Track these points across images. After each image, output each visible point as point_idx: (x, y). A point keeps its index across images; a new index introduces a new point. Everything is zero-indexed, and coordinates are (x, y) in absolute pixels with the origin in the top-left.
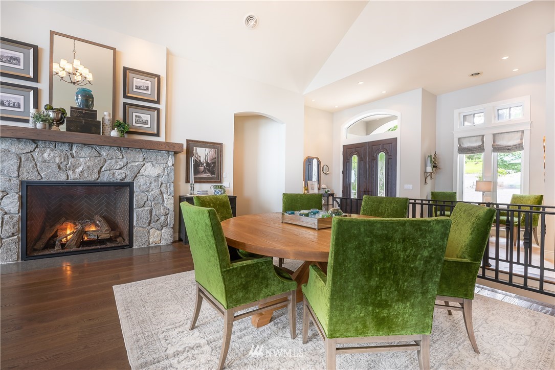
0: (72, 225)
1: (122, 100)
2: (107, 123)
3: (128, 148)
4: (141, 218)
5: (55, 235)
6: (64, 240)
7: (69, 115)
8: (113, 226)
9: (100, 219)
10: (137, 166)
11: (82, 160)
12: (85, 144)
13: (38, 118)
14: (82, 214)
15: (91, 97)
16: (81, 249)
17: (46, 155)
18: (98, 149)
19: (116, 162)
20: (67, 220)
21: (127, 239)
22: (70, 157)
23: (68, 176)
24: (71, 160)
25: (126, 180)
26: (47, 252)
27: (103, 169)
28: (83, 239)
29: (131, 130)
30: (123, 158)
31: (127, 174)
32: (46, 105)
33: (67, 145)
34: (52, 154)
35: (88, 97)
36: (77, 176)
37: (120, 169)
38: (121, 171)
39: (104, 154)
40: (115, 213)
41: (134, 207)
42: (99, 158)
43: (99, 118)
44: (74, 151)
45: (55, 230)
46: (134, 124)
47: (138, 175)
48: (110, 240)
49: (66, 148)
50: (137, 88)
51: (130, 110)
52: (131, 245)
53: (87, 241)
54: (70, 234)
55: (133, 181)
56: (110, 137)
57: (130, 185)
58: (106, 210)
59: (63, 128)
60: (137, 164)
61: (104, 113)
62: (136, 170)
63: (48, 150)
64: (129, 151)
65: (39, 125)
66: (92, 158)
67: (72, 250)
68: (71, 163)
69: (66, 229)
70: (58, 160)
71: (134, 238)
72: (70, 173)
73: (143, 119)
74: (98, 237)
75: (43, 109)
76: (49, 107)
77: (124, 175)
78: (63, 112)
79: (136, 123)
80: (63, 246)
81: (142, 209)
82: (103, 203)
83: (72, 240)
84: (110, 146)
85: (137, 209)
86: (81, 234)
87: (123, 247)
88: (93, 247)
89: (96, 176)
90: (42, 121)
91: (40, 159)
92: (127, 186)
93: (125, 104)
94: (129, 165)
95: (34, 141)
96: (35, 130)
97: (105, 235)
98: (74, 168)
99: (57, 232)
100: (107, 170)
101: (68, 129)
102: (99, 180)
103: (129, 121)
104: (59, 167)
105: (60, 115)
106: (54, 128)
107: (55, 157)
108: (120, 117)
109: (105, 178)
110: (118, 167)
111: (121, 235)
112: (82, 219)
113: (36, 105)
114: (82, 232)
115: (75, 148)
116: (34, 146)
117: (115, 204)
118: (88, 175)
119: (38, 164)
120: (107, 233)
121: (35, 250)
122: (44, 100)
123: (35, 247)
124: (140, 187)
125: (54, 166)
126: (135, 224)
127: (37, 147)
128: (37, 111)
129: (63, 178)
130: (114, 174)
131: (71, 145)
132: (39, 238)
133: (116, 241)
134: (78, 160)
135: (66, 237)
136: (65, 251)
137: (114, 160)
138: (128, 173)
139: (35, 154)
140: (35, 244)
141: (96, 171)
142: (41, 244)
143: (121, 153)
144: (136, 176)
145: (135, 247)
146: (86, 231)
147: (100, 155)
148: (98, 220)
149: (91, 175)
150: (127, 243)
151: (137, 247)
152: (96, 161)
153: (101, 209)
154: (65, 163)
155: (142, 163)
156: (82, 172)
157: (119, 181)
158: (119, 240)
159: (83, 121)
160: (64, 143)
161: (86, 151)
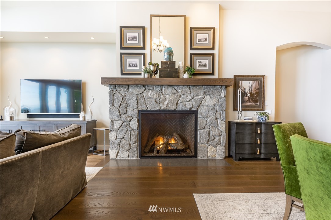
0: (162, 138)
1: (189, 52)
2: (181, 69)
3: (194, 86)
4: (202, 137)
5: (154, 144)
6: (158, 148)
7: (160, 67)
8: (184, 141)
9: (177, 136)
10: (200, 99)
11: (167, 96)
12: (169, 85)
13: (147, 71)
14: (167, 132)
15: (172, 52)
16: (167, 155)
17: (149, 94)
18: (176, 88)
19: (187, 96)
20: (159, 135)
21: (193, 151)
22: (161, 94)
23: (160, 107)
24: (162, 96)
25: (193, 109)
26: (150, 155)
27: (179, 102)
28: (168, 148)
29: (196, 73)
30: (191, 93)
31: (193, 104)
32: (149, 63)
33: (159, 86)
34: (152, 94)
35: (170, 53)
36: (165, 107)
37: (189, 101)
38: (189, 102)
39: (180, 91)
40: (185, 132)
41: (198, 129)
42: (177, 94)
43: (177, 67)
44: (163, 91)
45: (154, 141)
46: (197, 68)
47: (201, 105)
48: (183, 151)
49: (159, 88)
50: (199, 41)
51: (194, 58)
52: (196, 156)
53: (170, 150)
54: (161, 145)
55: (197, 109)
56: (183, 79)
57: (195, 113)
58: (180, 130)
59: (157, 76)
60: (200, 97)
61: (179, 63)
62: (199, 101)
63: (151, 91)
64: (194, 88)
65: (146, 76)
66: (173, 95)
67: (163, 155)
68: (162, 98)
69: (159, 141)
70: (155, 97)
71: (198, 151)
72: (161, 105)
73: (203, 63)
74: (176, 148)
75: (147, 65)
76: (151, 64)
77: (191, 106)
78: (157, 65)
79: (198, 67)
80: (158, 151)
81: (203, 130)
82: (178, 125)
83: (163, 148)
84: (183, 85)
85: (200, 131)
86: (167, 145)
87: (191, 157)
88: (174, 155)
89: (175, 107)
90: (148, 73)
91: (147, 97)
92: (193, 113)
93: (191, 54)
94: (195, 98)
95: (144, 86)
96: (144, 78)
97: (180, 147)
98: (164, 101)
99: (154, 142)
100: (181, 102)
101: (160, 76)
102: (177, 110)
103: (194, 66)
104: (156, 101)
105: (156, 67)
106: (153, 76)
107: (154, 95)
108: (188, 64)
109: (180, 108)
110: (188, 100)
111: (189, 148)
112: (167, 135)
113: (144, 65)
114: (167, 144)
115: (163, 88)
116: (144, 89)
117: (185, 126)
118: (171, 106)
119: (146, 100)
120: (181, 145)
121: (145, 152)
122: (148, 60)
123: (145, 151)
124: (202, 114)
125: (154, 101)
126: (198, 141)
127: (145, 90)
128: (145, 67)
129: (158, 108)
130: (185, 105)
131: (162, 86)
132: (146, 146)
133: (186, 151)
134: (165, 96)
135: (160, 146)
136: (159, 155)
137: (185, 95)
138: (194, 104)
139: (144, 94)
140: (145, 149)
141: (175, 103)
142: (147, 149)
143: (190, 90)
144: (199, 106)
145: (198, 158)
146: (169, 143)
147: (177, 92)
148: (176, 137)
149: (173, 106)
150: (194, 154)
151: (200, 158)
152: (175, 96)
153: (177, 129)
154: (159, 99)
155: (203, 96)
156: (168, 104)
157: (188, 109)
158: (188, 151)
159: (168, 69)
160: (158, 85)
161: (170, 90)
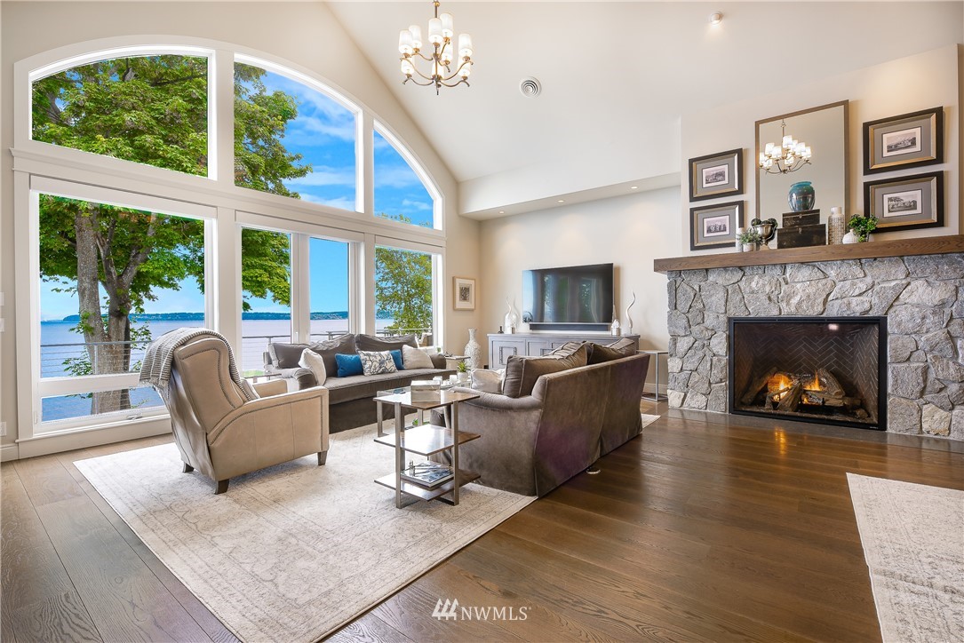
0: (787, 379)
1: (861, 179)
2: (836, 223)
3: (875, 259)
4: (902, 381)
5: (765, 390)
6: (776, 397)
7: (780, 226)
8: (849, 389)
9: (828, 375)
10: (893, 288)
11: (798, 286)
12: (802, 263)
13: (745, 238)
14: (800, 365)
15: (811, 192)
16: (798, 414)
17: (753, 284)
18: (822, 267)
19: (853, 284)
20: (779, 371)
21: (874, 414)
22: (783, 283)
23: (780, 310)
24: (784, 287)
25: (871, 314)
26: (755, 409)
27: (831, 298)
28: (802, 401)
29: (879, 226)
30: (865, 276)
31: (873, 302)
32: (753, 220)
33: (778, 267)
34: (761, 282)
35: (806, 194)
36: (793, 309)
37: (860, 295)
38: (861, 298)
39: (832, 273)
40: (852, 369)
41: (889, 360)
42: (824, 281)
43: (823, 220)
44: (788, 275)
45: (765, 382)
46: (887, 214)
47: (896, 303)
48: (843, 410)
49: (778, 271)
50: (890, 149)
51: (877, 192)
52: (882, 425)
53: (806, 405)
54: (784, 391)
55: (886, 314)
56: (843, 246)
57: (880, 322)
58: (836, 362)
59: (773, 244)
60: (893, 283)
61: (830, 209)
62: (891, 295)
63: (757, 277)
64: (876, 263)
65: (746, 248)
66: (813, 282)
67: (787, 413)
68: (784, 291)
69: (778, 383)
70: (767, 289)
71: (889, 415)
72: (783, 305)
73: (906, 200)
74: (824, 402)
75: (749, 225)
76: (758, 222)
77: (867, 306)
78: (773, 223)
79: (889, 211)
80: (775, 405)
81: (906, 365)
82: (832, 351)
83: (786, 399)
84: (843, 260)
85: (894, 365)
86: (798, 394)
87: (866, 426)
88: (815, 416)
89: (820, 308)
90: (749, 242)
91: (747, 290)
92: (875, 323)
93: (867, 185)
94: (877, 288)
95: (740, 268)
96: (742, 254)
97: (835, 401)
98: (789, 297)
99: (767, 385)
100: (837, 299)
101: (780, 246)
102: (824, 315)
103: (875, 212)
104: (770, 299)
105: (769, 229)
106: (763, 247)
107: (764, 285)
108: (859, 208)
109: (834, 310)
110: (857, 292)
111: (863, 405)
112: (800, 372)
113: (742, 224)
114: (799, 392)
115: (789, 270)
116: (741, 274)
117: (852, 353)
118: (808, 307)
119: (746, 296)
120: (838, 397)
121: (743, 404)
122: (751, 215)
123: (743, 400)
124: (900, 324)
125: (763, 297)
126: (889, 390)
127: (744, 275)
128: (743, 231)
129: (774, 313)
130: (849, 304)
131: (784, 266)
132: (746, 391)
133: (855, 414)
134: (793, 287)
135: (779, 394)
136: (778, 412)
137: (848, 282)
138: (875, 300)
139: (742, 284)
140: (742, 398)
141: (821, 300)
142: (749, 398)
143: (861, 268)
144: (892, 306)
145: (889, 430)
146: (806, 391)
147: (826, 276)
148: (824, 377)
149: (813, 306)
150: (875, 420)
151: (894, 432)
152: (820, 285)
153: (829, 360)
154: (777, 292)
155: (904, 282)
156: (800, 303)
157: (858, 315)
158: (859, 412)
159: (800, 230)
160: (775, 265)
161: (805, 272)
